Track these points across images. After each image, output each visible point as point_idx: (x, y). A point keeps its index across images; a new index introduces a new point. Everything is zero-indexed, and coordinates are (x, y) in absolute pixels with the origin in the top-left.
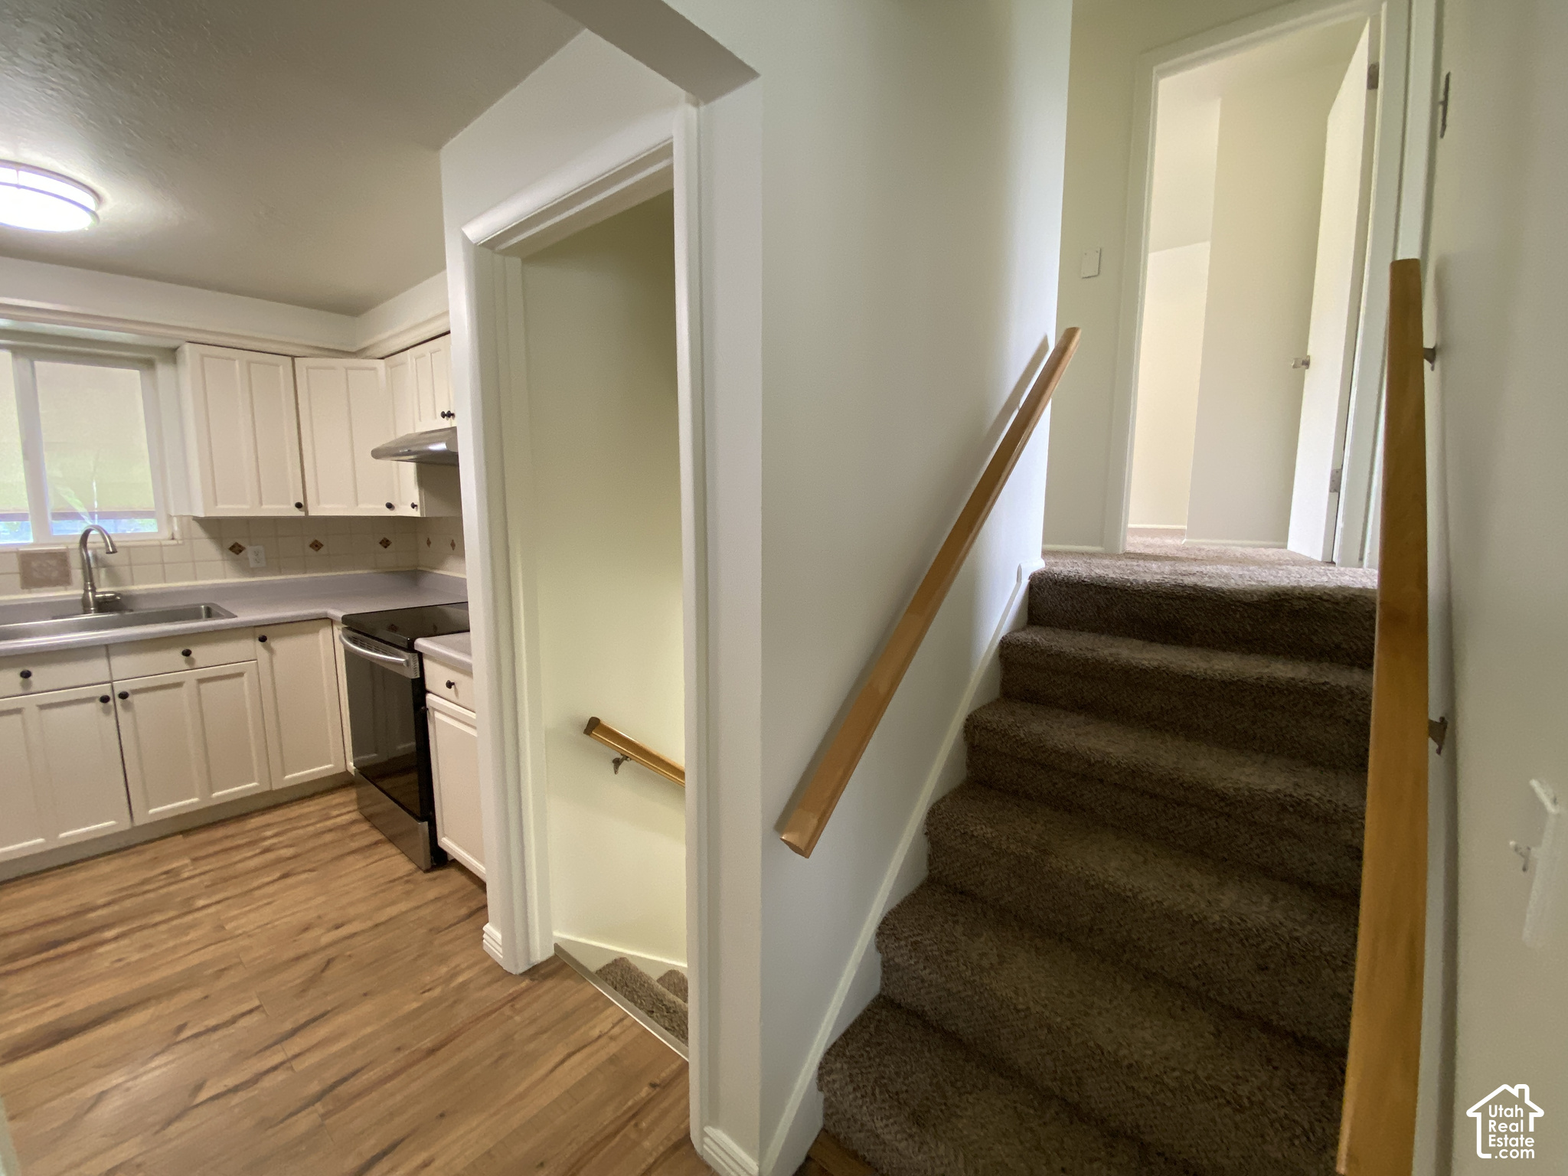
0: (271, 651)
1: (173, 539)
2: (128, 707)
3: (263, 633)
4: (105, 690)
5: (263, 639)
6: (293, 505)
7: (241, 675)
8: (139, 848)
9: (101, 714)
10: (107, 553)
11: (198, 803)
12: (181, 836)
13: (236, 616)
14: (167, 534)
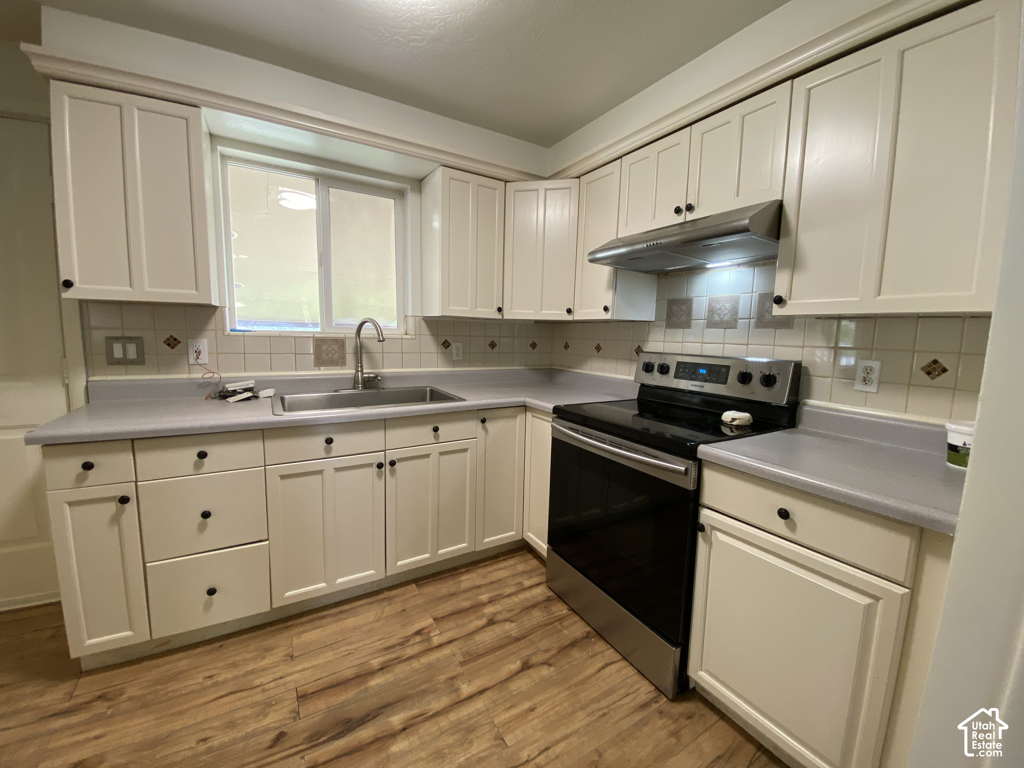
0: (486, 430)
1: (406, 334)
2: (393, 473)
3: (483, 415)
4: (379, 457)
5: (483, 421)
6: (495, 309)
7: (465, 450)
8: (386, 594)
9: (376, 478)
10: (379, 341)
11: (428, 558)
12: (414, 585)
13: (464, 400)
14: (402, 331)
